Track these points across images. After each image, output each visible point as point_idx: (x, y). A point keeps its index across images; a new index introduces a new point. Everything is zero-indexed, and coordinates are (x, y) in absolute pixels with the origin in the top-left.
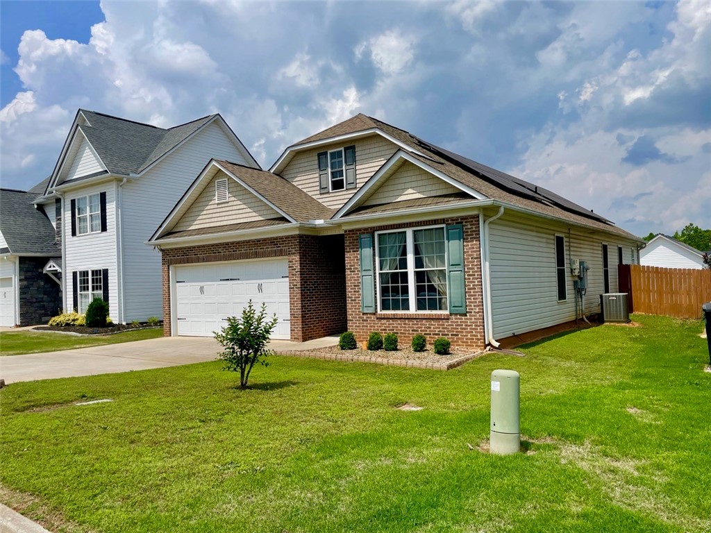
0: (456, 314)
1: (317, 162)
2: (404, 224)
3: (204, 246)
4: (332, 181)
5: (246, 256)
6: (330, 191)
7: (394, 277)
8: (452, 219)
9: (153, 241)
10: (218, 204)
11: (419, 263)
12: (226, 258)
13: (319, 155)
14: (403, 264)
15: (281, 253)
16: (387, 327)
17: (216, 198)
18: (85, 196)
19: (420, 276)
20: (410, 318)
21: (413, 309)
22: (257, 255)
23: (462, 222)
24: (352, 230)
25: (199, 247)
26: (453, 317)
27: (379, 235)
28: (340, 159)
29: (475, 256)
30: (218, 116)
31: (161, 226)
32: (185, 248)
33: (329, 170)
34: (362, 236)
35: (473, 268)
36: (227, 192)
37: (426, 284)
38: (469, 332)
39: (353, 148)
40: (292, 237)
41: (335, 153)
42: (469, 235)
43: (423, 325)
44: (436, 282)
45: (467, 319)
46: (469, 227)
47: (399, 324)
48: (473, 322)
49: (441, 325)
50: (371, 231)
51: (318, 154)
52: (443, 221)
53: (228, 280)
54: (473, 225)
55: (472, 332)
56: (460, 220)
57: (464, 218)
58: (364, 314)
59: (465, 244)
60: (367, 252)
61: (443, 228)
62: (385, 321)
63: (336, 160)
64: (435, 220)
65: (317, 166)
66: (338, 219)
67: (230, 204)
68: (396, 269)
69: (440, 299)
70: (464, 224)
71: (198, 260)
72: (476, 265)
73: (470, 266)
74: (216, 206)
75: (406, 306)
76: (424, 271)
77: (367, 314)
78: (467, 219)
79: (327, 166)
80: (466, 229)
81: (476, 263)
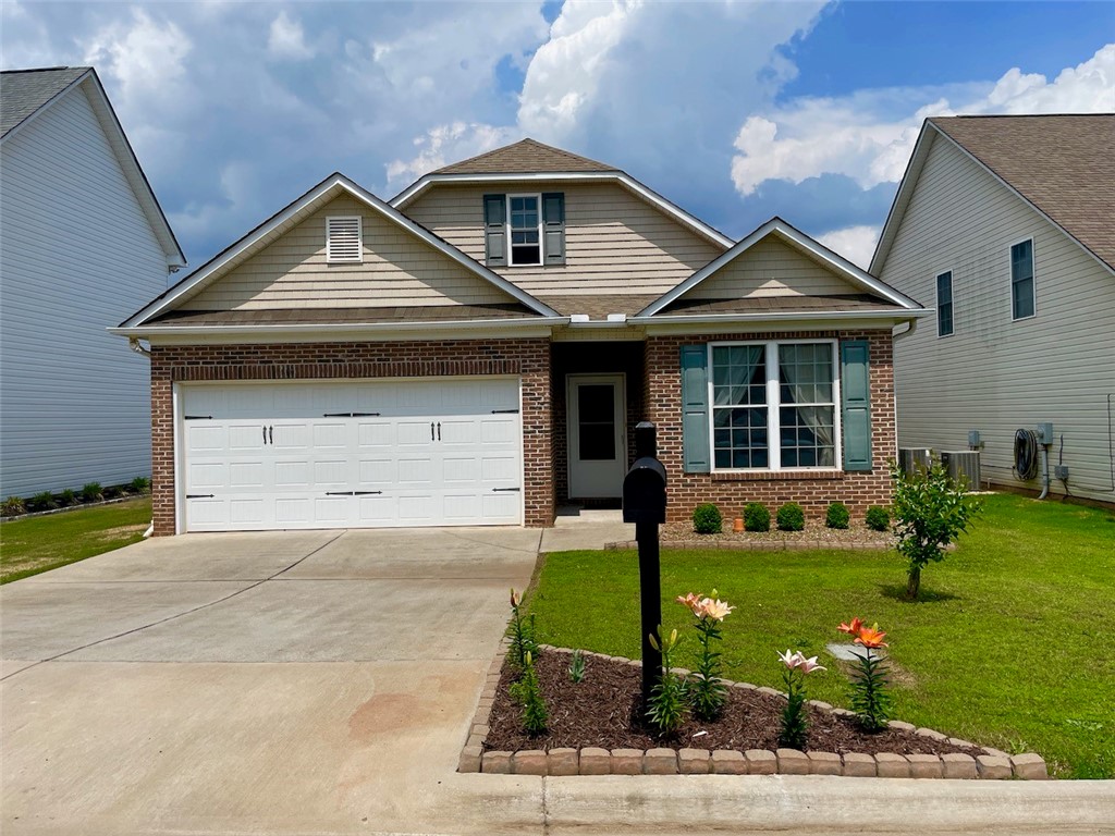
0: (855, 472)
1: (481, 210)
2: (768, 333)
3: (292, 346)
4: (514, 248)
5: (414, 371)
6: (510, 264)
7: (739, 415)
8: (851, 333)
9: (134, 327)
10: (330, 265)
11: (786, 395)
12: (355, 373)
13: (486, 198)
14: (760, 396)
15: (505, 369)
16: (732, 494)
17: (328, 250)
19: (787, 416)
20: (775, 479)
21: (775, 465)
22: (443, 370)
23: (867, 338)
24: (667, 338)
25: (273, 347)
26: (850, 476)
27: (714, 348)
28: (531, 212)
29: (887, 388)
30: (90, 73)
31: (162, 297)
32: (228, 348)
33: (509, 228)
34: (687, 348)
35: (884, 405)
36: (360, 244)
37: (797, 427)
38: (874, 497)
39: (561, 196)
40: (533, 341)
41: (520, 199)
42: (877, 357)
43: (798, 489)
44: (814, 424)
45: (873, 478)
46: (878, 345)
47: (754, 489)
48: (882, 483)
49: (829, 488)
50: (701, 341)
51: (485, 196)
52: (836, 334)
53: (348, 415)
54: (883, 342)
55: (880, 497)
56: (863, 335)
57: (868, 332)
58: (686, 475)
59: (871, 369)
60: (694, 373)
61: (830, 345)
62: (728, 485)
63: (524, 212)
64: (822, 332)
65: (482, 218)
66: (648, 316)
67: (366, 267)
68: (744, 401)
69: (820, 450)
70: (870, 340)
71: (273, 374)
72: (888, 401)
73: (879, 402)
74: (325, 268)
75: (761, 458)
76: (794, 408)
77: (693, 474)
78: (875, 333)
79: (504, 220)
80: (873, 348)
81: (887, 398)
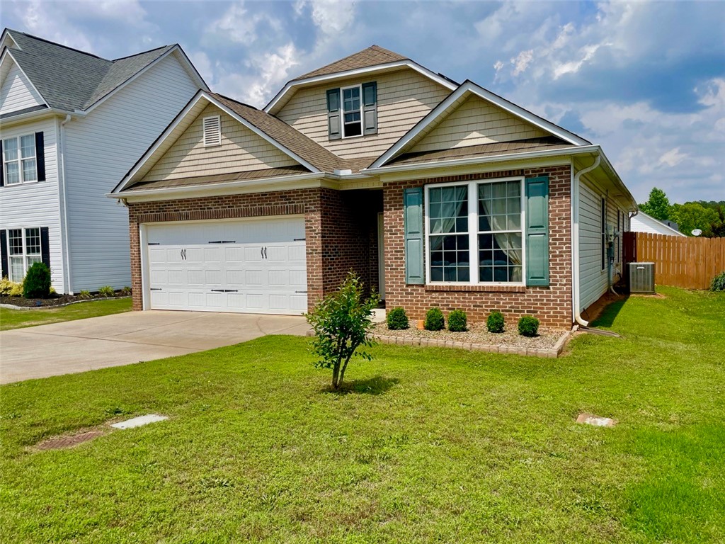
0: (535, 287)
1: (325, 101)
2: (467, 175)
3: (187, 200)
4: (345, 126)
5: (247, 213)
6: (343, 138)
7: (449, 241)
8: (534, 170)
9: (117, 192)
10: (206, 148)
11: (484, 224)
12: (218, 216)
13: (328, 93)
14: (463, 225)
15: (295, 210)
16: (439, 301)
17: (204, 139)
18: (15, 136)
19: (485, 241)
20: (471, 291)
21: (474, 280)
22: (261, 212)
23: (547, 174)
24: (395, 183)
25: (181, 201)
26: (531, 290)
27: (430, 190)
28: (355, 99)
29: (564, 216)
30: (177, 47)
31: (128, 175)
32: (161, 202)
33: (342, 112)
34: (408, 191)
35: (561, 231)
36: (220, 133)
37: (493, 250)
38: (551, 309)
39: (374, 85)
40: (311, 190)
41: (349, 90)
42: (556, 190)
43: (489, 299)
44: (506, 248)
45: (550, 293)
46: (557, 179)
47: (456, 298)
48: (558, 297)
49: (514, 300)
50: (420, 185)
51: (328, 91)
52: (521, 172)
53: (220, 242)
54: (562, 177)
55: (556, 309)
56: (544, 172)
57: (549, 169)
58: (408, 286)
59: (551, 201)
60: (414, 210)
61: (519, 182)
62: (437, 294)
63: (351, 99)
64: (510, 172)
65: (326, 106)
66: (377, 168)
67: (223, 148)
68: (452, 230)
69: (511, 269)
70: (550, 176)
71: (180, 218)
72: (565, 227)
73: (557, 229)
74: (203, 151)
75: (465, 276)
76: (490, 235)
77: (412, 285)
78: (555, 170)
79: (339, 106)
80: (553, 182)
81: (564, 225)
